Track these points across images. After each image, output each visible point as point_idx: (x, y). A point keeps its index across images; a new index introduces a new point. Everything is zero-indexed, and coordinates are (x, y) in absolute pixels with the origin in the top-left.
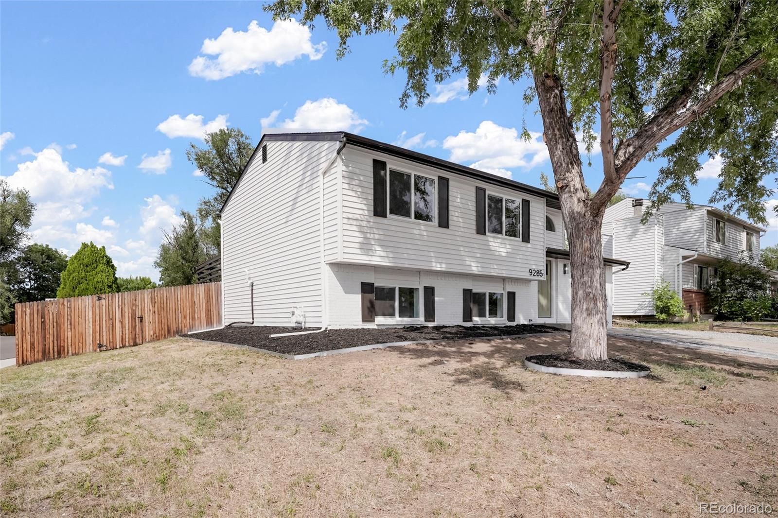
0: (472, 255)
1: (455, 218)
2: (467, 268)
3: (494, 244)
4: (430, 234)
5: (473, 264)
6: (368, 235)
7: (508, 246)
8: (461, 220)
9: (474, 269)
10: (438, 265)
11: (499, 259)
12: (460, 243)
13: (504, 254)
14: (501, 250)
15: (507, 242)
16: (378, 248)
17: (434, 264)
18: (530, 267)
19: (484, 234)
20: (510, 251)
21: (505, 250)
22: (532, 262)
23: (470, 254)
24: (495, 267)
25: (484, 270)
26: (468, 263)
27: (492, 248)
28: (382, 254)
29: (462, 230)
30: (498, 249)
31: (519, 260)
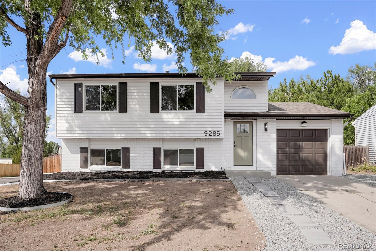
0: (147, 126)
1: (132, 106)
2: (142, 135)
3: (167, 117)
4: (112, 117)
5: (147, 132)
6: (72, 124)
7: (181, 117)
8: (137, 106)
9: (148, 135)
10: (119, 135)
11: (172, 127)
12: (137, 120)
13: (176, 123)
14: (174, 120)
15: (179, 115)
16: (77, 129)
17: (115, 135)
18: (206, 130)
19: (157, 111)
20: (184, 120)
21: (179, 120)
22: (208, 126)
23: (145, 126)
24: (168, 132)
25: (157, 135)
26: (143, 132)
27: (166, 120)
28: (80, 132)
29: (138, 112)
30: (171, 120)
31: (193, 126)
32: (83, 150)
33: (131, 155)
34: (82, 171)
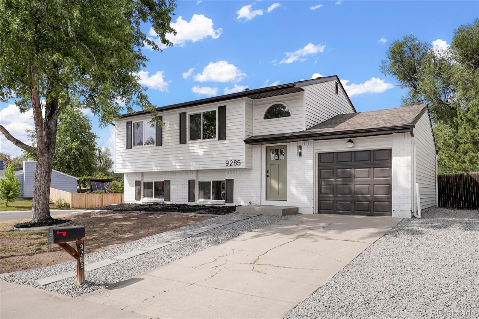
0: (177, 158)
1: (166, 139)
2: (173, 167)
3: (193, 148)
4: (152, 151)
5: (177, 165)
6: (125, 159)
7: (205, 147)
8: (169, 138)
9: (178, 167)
10: (156, 169)
11: (197, 158)
12: (169, 153)
13: (201, 154)
14: (199, 151)
15: (203, 144)
16: (128, 164)
17: (154, 168)
18: (227, 159)
19: (185, 142)
20: (207, 150)
21: (203, 150)
22: (229, 155)
23: (175, 158)
24: (194, 164)
25: (186, 167)
26: (174, 164)
27: (192, 151)
28: (130, 167)
29: (171, 144)
30: (196, 151)
31: (215, 156)
32: (137, 183)
33: (171, 187)
34: (137, 203)
